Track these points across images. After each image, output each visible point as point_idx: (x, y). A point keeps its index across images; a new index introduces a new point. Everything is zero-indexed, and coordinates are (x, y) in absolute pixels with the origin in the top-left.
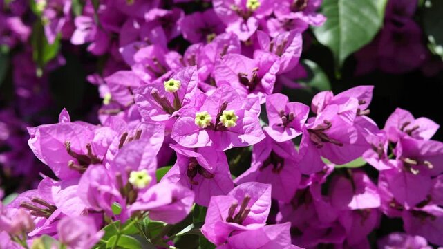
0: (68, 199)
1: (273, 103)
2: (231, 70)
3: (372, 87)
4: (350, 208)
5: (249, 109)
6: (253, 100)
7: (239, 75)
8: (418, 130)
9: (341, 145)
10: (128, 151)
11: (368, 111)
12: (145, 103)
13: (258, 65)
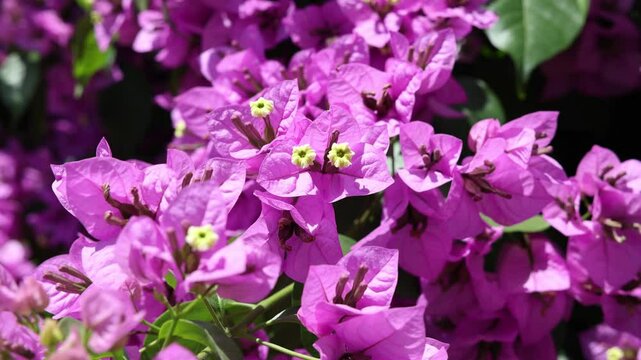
0: (104, 266)
1: (410, 135)
2: (351, 87)
3: (557, 113)
4: (526, 289)
5: (372, 142)
6: (378, 130)
7: (364, 96)
8: (625, 177)
9: (509, 197)
10: (186, 199)
11: (550, 148)
12: (223, 133)
13: (392, 80)
